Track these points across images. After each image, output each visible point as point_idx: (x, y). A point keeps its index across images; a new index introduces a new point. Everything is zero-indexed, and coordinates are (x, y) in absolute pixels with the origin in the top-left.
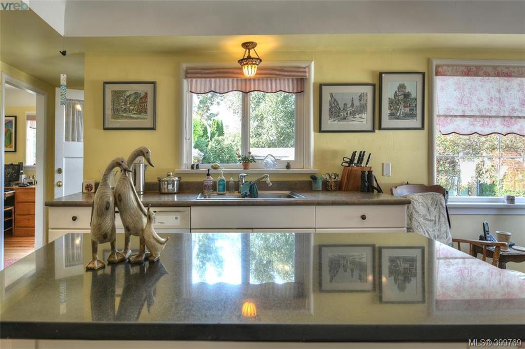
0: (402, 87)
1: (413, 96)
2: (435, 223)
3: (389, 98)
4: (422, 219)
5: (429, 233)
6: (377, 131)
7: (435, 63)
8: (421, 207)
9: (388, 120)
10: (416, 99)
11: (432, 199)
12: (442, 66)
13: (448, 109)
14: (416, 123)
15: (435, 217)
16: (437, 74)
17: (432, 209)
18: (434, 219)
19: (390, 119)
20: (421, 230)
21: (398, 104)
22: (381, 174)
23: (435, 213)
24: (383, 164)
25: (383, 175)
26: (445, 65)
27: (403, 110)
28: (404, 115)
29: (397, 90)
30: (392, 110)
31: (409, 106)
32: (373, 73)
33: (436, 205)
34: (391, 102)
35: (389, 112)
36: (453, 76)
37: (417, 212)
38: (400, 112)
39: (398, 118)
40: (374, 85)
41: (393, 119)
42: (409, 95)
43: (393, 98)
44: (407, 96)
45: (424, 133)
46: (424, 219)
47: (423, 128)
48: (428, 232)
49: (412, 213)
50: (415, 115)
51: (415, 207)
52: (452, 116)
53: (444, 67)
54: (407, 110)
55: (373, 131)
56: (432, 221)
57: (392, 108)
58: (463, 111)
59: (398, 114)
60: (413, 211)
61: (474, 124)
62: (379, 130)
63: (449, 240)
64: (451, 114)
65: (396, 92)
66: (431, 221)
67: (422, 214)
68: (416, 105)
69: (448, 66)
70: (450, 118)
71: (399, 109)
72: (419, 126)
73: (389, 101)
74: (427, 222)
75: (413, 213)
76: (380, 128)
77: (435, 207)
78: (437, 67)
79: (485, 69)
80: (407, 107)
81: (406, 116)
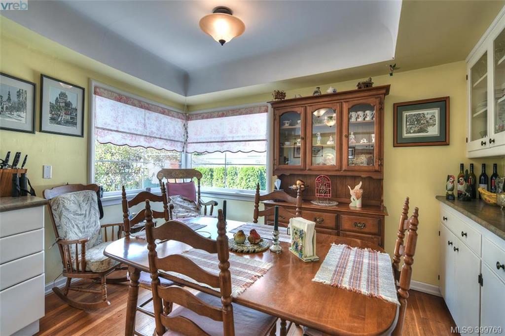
0: (63, 95)
1: (74, 106)
2: (85, 216)
3: (50, 103)
4: (72, 215)
5: (79, 225)
6: (37, 133)
7: (94, 83)
8: (72, 205)
9: (49, 124)
10: (76, 110)
11: (84, 195)
12: (100, 88)
13: (105, 124)
14: (77, 130)
15: (86, 211)
16: (95, 93)
17: (84, 204)
18: (84, 213)
19: (51, 123)
20: (70, 225)
21: (59, 111)
22: (42, 176)
23: (85, 207)
24: (43, 166)
25: (43, 177)
26: (103, 88)
27: (64, 117)
28: (65, 121)
29: (58, 96)
30: (53, 115)
31: (70, 115)
32: (34, 72)
33: (88, 201)
34: (52, 106)
35: (50, 116)
36: (108, 98)
37: (67, 210)
38: (62, 118)
39: (59, 123)
40: (34, 85)
41: (54, 123)
42: (69, 105)
43: (54, 103)
44: (68, 105)
45: (83, 141)
46: (74, 215)
47: (82, 136)
48: (77, 225)
49: (61, 211)
50: (76, 124)
51: (66, 205)
52: (108, 130)
53: (101, 89)
54: (68, 117)
55: (33, 132)
56: (83, 214)
57: (53, 113)
58: (117, 127)
59: (59, 120)
60: (63, 209)
61: (125, 138)
62: (40, 132)
63: (97, 227)
64: (108, 128)
65: (57, 98)
66: (81, 215)
67: (72, 210)
68: (76, 115)
69: (105, 90)
70: (106, 131)
71: (60, 115)
72: (80, 134)
73: (51, 106)
74: (77, 217)
75: (63, 211)
76: (41, 131)
77: (86, 202)
78: (96, 87)
79: (132, 100)
80: (68, 115)
81: (67, 123)
